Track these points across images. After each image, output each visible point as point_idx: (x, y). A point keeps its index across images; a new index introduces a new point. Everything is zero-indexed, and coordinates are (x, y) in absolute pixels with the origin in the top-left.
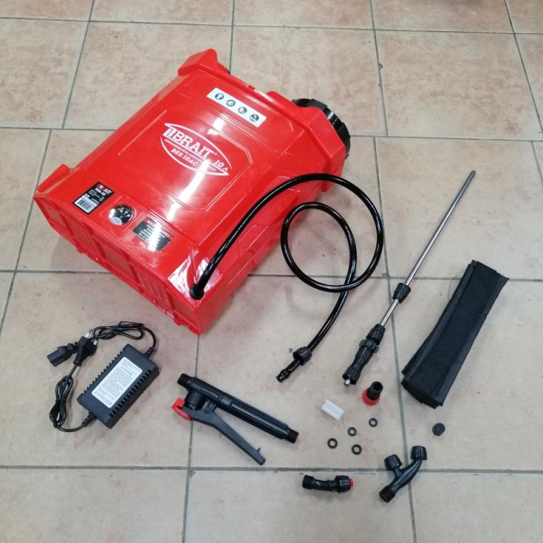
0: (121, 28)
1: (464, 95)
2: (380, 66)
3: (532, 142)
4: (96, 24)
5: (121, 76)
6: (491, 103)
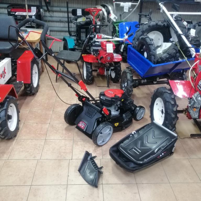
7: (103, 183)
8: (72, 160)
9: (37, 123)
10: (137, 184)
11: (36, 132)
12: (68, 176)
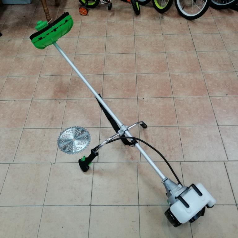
0: (31, 130)
1: (121, 148)
2: (100, 139)
3: (137, 162)
4: (26, 130)
5: (30, 146)
6: (128, 150)
7: (92, 205)
8: (56, 164)
9: (15, 101)
10: (139, 206)
11: (12, 116)
12: (47, 191)
